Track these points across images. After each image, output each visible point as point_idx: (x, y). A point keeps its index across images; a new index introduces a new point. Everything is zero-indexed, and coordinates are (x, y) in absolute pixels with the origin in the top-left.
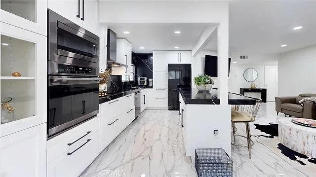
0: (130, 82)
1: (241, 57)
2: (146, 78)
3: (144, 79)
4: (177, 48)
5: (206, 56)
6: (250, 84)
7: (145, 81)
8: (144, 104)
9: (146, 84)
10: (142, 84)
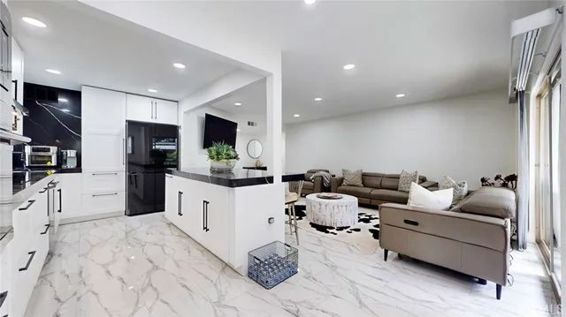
1: (249, 123)
2: (53, 150)
3: (49, 150)
4: (152, 91)
5: (207, 115)
6: (255, 161)
7: (50, 157)
8: (60, 211)
9: (54, 163)
10: (38, 162)
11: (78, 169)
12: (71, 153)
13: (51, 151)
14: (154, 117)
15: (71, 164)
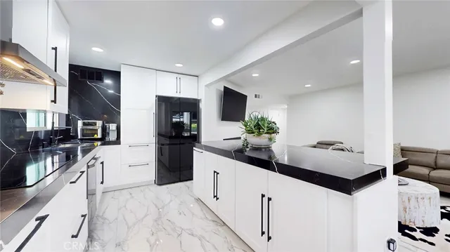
0: (54, 132)
1: (256, 96)
2: (99, 123)
3: (94, 124)
5: (225, 88)
7: (97, 130)
8: (102, 183)
9: (99, 136)
10: (88, 135)
11: (118, 142)
12: (113, 127)
13: (97, 125)
14: (178, 91)
15: (112, 137)
